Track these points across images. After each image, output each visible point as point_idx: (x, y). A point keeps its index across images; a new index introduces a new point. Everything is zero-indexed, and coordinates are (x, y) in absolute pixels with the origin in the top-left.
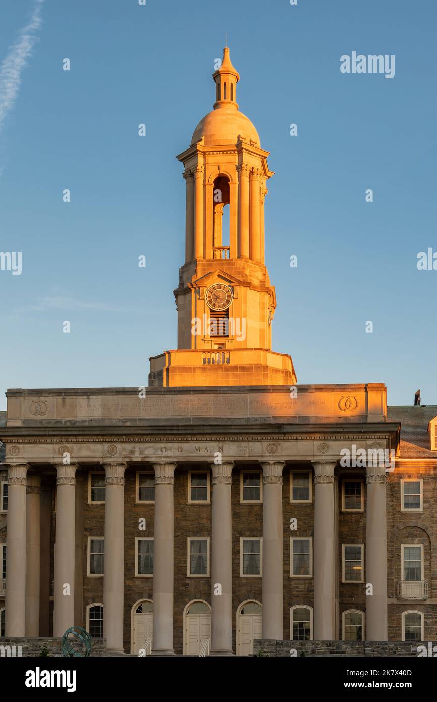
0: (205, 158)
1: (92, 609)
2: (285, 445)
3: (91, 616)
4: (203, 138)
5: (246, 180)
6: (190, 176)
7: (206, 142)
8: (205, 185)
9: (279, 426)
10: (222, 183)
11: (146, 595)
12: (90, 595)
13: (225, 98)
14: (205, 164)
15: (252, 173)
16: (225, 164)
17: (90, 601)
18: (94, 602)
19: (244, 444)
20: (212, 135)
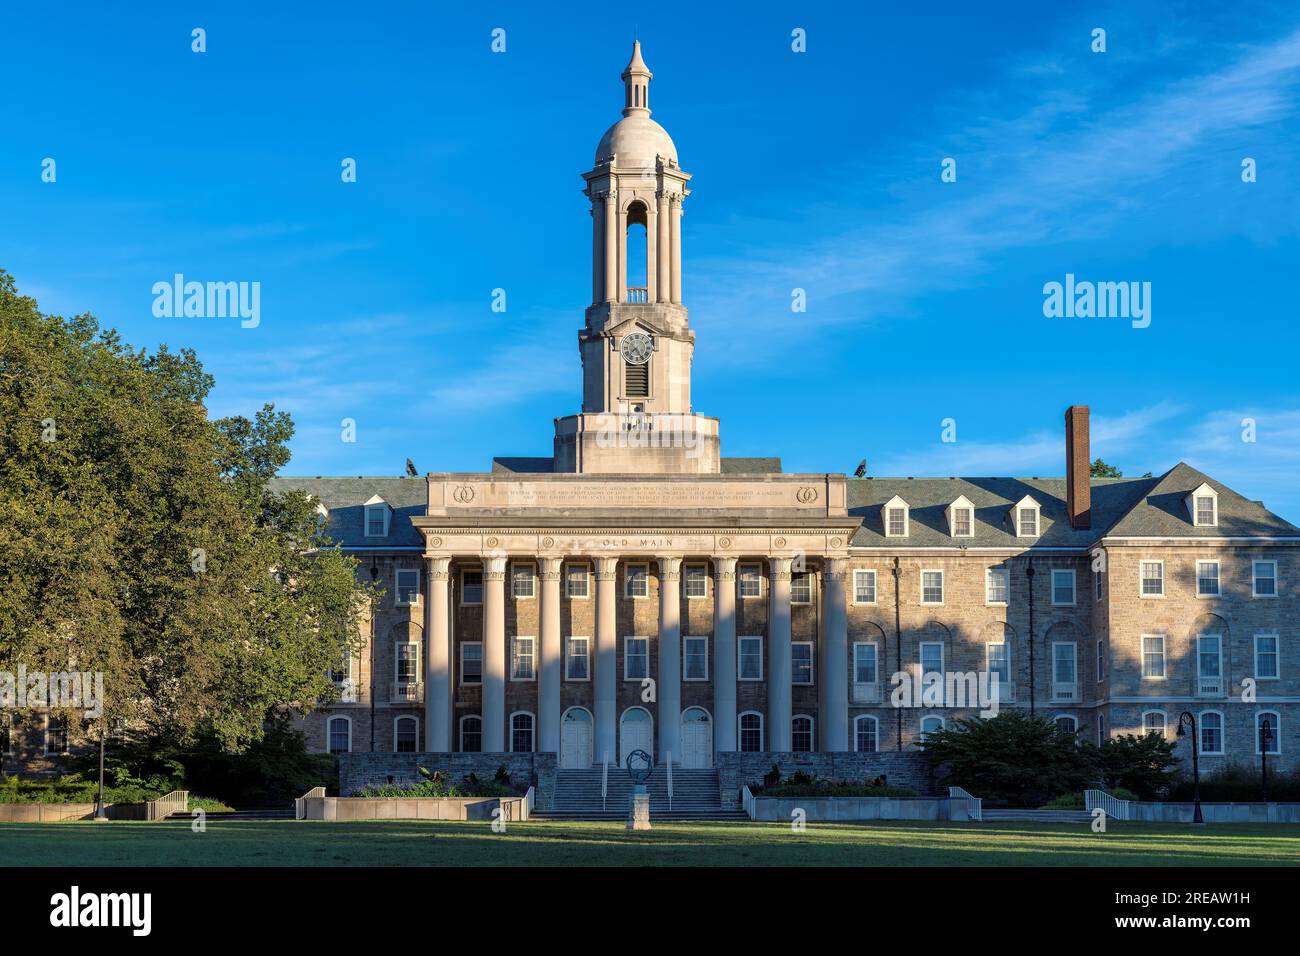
0: (618, 180)
1: (515, 718)
2: (740, 538)
3: (515, 726)
4: (615, 156)
5: (665, 208)
6: (600, 201)
7: (618, 162)
8: (617, 213)
9: (735, 520)
10: (637, 212)
11: (577, 702)
12: (514, 702)
13: (637, 105)
14: (617, 188)
15: (672, 199)
16: (643, 188)
17: (514, 709)
18: (518, 709)
19: (694, 537)
20: (626, 153)
